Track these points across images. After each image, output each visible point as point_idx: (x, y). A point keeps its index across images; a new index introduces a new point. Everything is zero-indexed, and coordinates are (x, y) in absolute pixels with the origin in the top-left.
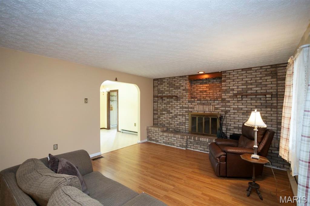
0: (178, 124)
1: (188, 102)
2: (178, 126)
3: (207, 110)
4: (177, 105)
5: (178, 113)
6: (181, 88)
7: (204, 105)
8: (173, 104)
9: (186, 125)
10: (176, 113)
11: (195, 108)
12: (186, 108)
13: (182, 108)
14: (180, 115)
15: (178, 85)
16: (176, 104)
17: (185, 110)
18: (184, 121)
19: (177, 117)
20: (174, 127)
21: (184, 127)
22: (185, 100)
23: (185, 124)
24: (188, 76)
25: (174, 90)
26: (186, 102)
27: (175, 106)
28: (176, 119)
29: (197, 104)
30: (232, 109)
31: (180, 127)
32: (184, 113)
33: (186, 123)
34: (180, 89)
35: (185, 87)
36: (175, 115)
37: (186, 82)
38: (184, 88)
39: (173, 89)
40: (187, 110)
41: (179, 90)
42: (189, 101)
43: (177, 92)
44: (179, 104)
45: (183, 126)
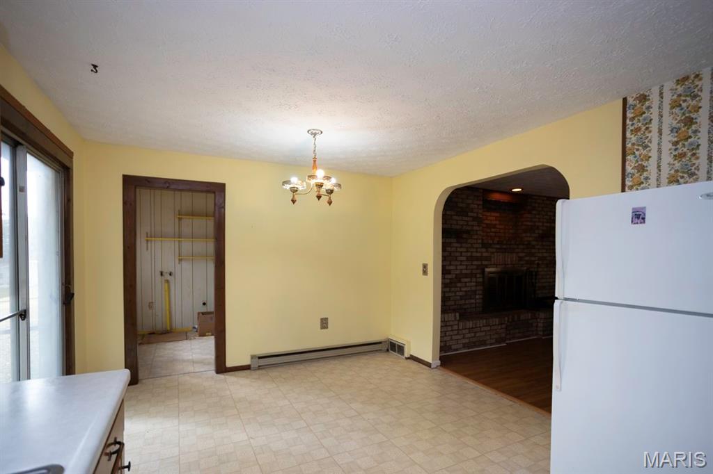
0: (462, 298)
1: (480, 246)
2: (463, 302)
3: (509, 263)
4: (461, 252)
5: (464, 272)
6: (470, 214)
7: (505, 252)
8: (453, 249)
9: (477, 297)
10: (458, 272)
11: (493, 259)
12: (477, 259)
13: (470, 259)
14: (466, 276)
15: (464, 205)
16: (459, 250)
17: (475, 263)
18: (473, 288)
19: (460, 282)
20: (455, 305)
21: (473, 301)
22: (475, 241)
23: (476, 295)
24: (482, 191)
25: (455, 217)
26: (477, 246)
27: (458, 254)
28: (459, 285)
29: (494, 250)
30: (537, 258)
31: (467, 302)
32: (474, 272)
33: (478, 292)
34: (467, 216)
35: (477, 213)
36: (456, 278)
37: (479, 202)
38: (475, 215)
39: (453, 213)
40: (479, 263)
41: (466, 219)
42: (483, 244)
43: (461, 223)
44: (465, 250)
45: (471, 299)
